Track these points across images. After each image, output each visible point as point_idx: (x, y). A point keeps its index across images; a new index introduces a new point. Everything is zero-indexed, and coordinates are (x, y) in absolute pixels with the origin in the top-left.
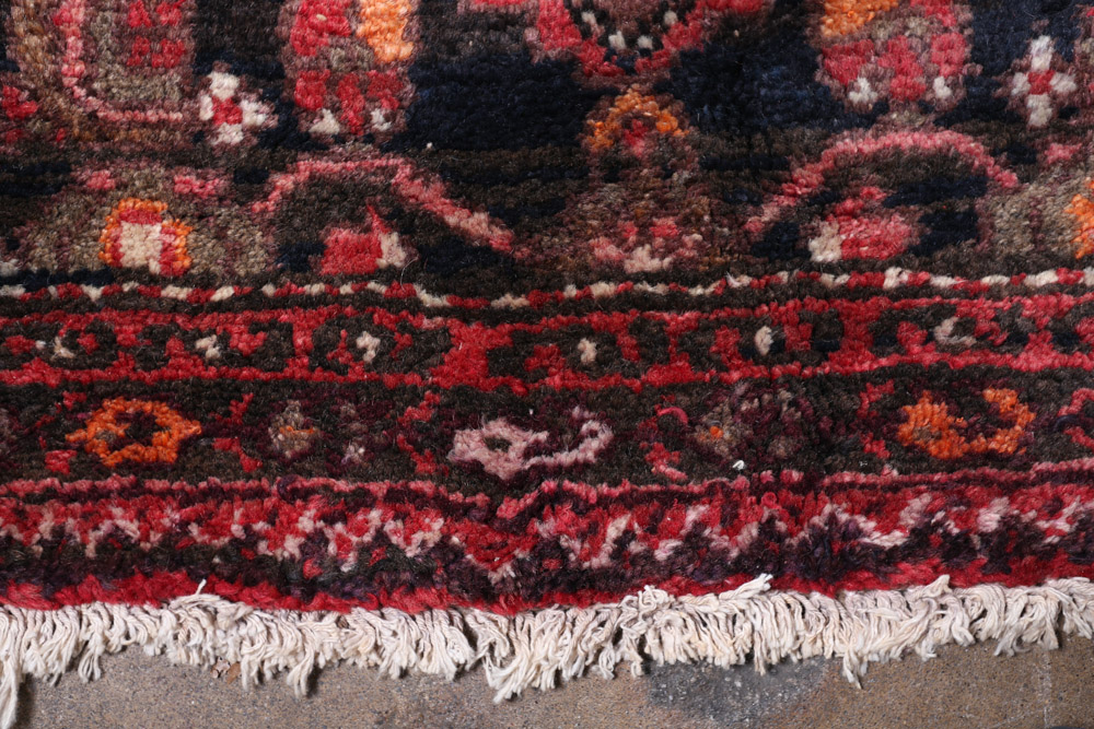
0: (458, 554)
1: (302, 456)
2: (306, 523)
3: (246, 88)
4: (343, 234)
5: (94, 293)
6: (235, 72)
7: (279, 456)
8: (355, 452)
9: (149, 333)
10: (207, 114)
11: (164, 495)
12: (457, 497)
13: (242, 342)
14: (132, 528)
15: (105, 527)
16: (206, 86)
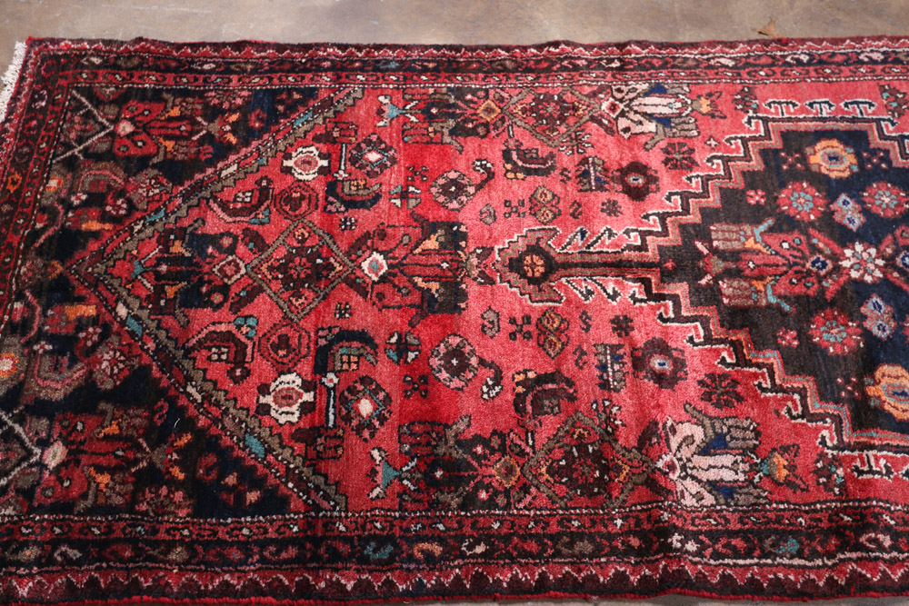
3: (82, 201)
4: (46, 217)
5: (45, 176)
6: (86, 199)
9: (34, 184)
10: (78, 194)
13: (28, 200)
16: (84, 194)
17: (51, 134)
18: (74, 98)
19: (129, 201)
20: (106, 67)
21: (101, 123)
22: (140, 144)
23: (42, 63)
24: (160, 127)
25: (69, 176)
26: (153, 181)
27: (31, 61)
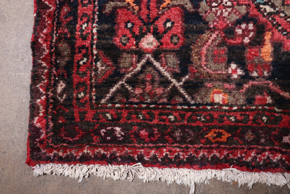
0: (284, 161)
1: (252, 141)
2: (253, 155)
3: (238, 67)
4: (259, 97)
5: (209, 108)
6: (236, 64)
7: (247, 141)
8: (263, 140)
9: (220, 116)
10: (230, 72)
11: (224, 148)
12: (284, 150)
13: (239, 118)
14: (218, 155)
15: (212, 154)
16: (230, 66)
17: (156, 112)
18: (112, 100)
19: (238, 23)
20: (69, 75)
21: (143, 67)
22: (169, 25)
23: (64, 141)
24: (148, 8)
25: (209, 85)
26: (214, 4)
27: (61, 154)
